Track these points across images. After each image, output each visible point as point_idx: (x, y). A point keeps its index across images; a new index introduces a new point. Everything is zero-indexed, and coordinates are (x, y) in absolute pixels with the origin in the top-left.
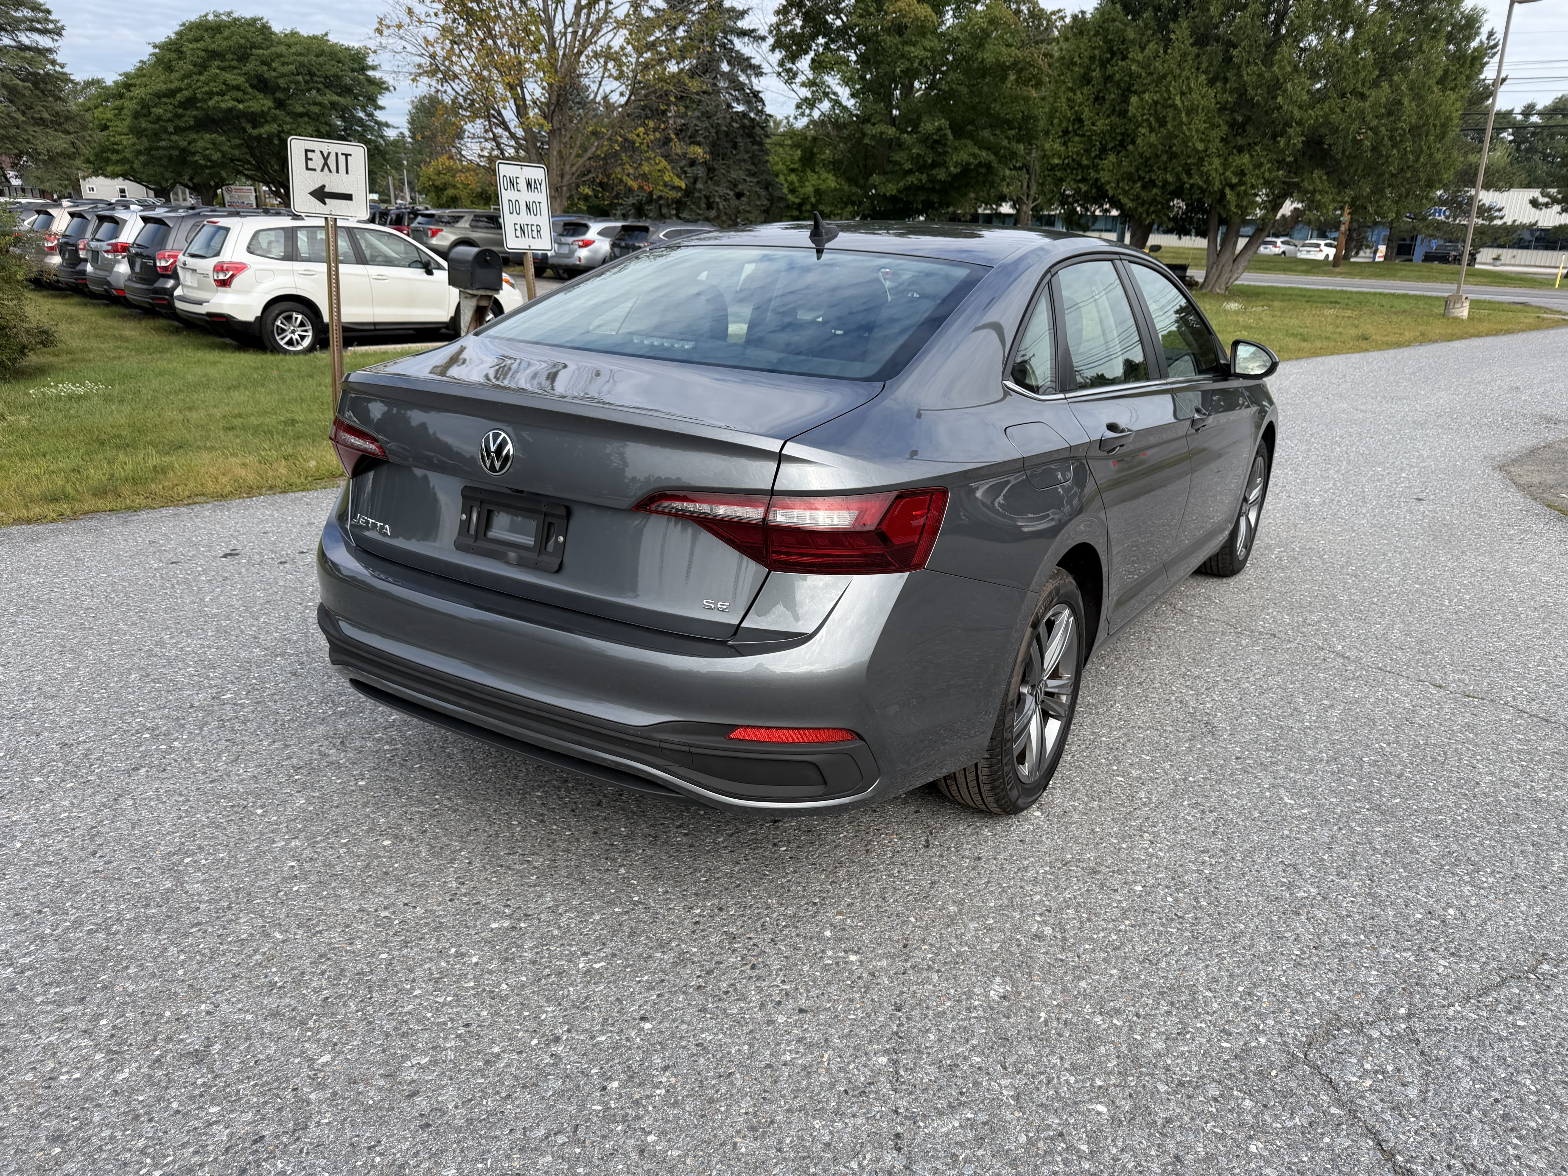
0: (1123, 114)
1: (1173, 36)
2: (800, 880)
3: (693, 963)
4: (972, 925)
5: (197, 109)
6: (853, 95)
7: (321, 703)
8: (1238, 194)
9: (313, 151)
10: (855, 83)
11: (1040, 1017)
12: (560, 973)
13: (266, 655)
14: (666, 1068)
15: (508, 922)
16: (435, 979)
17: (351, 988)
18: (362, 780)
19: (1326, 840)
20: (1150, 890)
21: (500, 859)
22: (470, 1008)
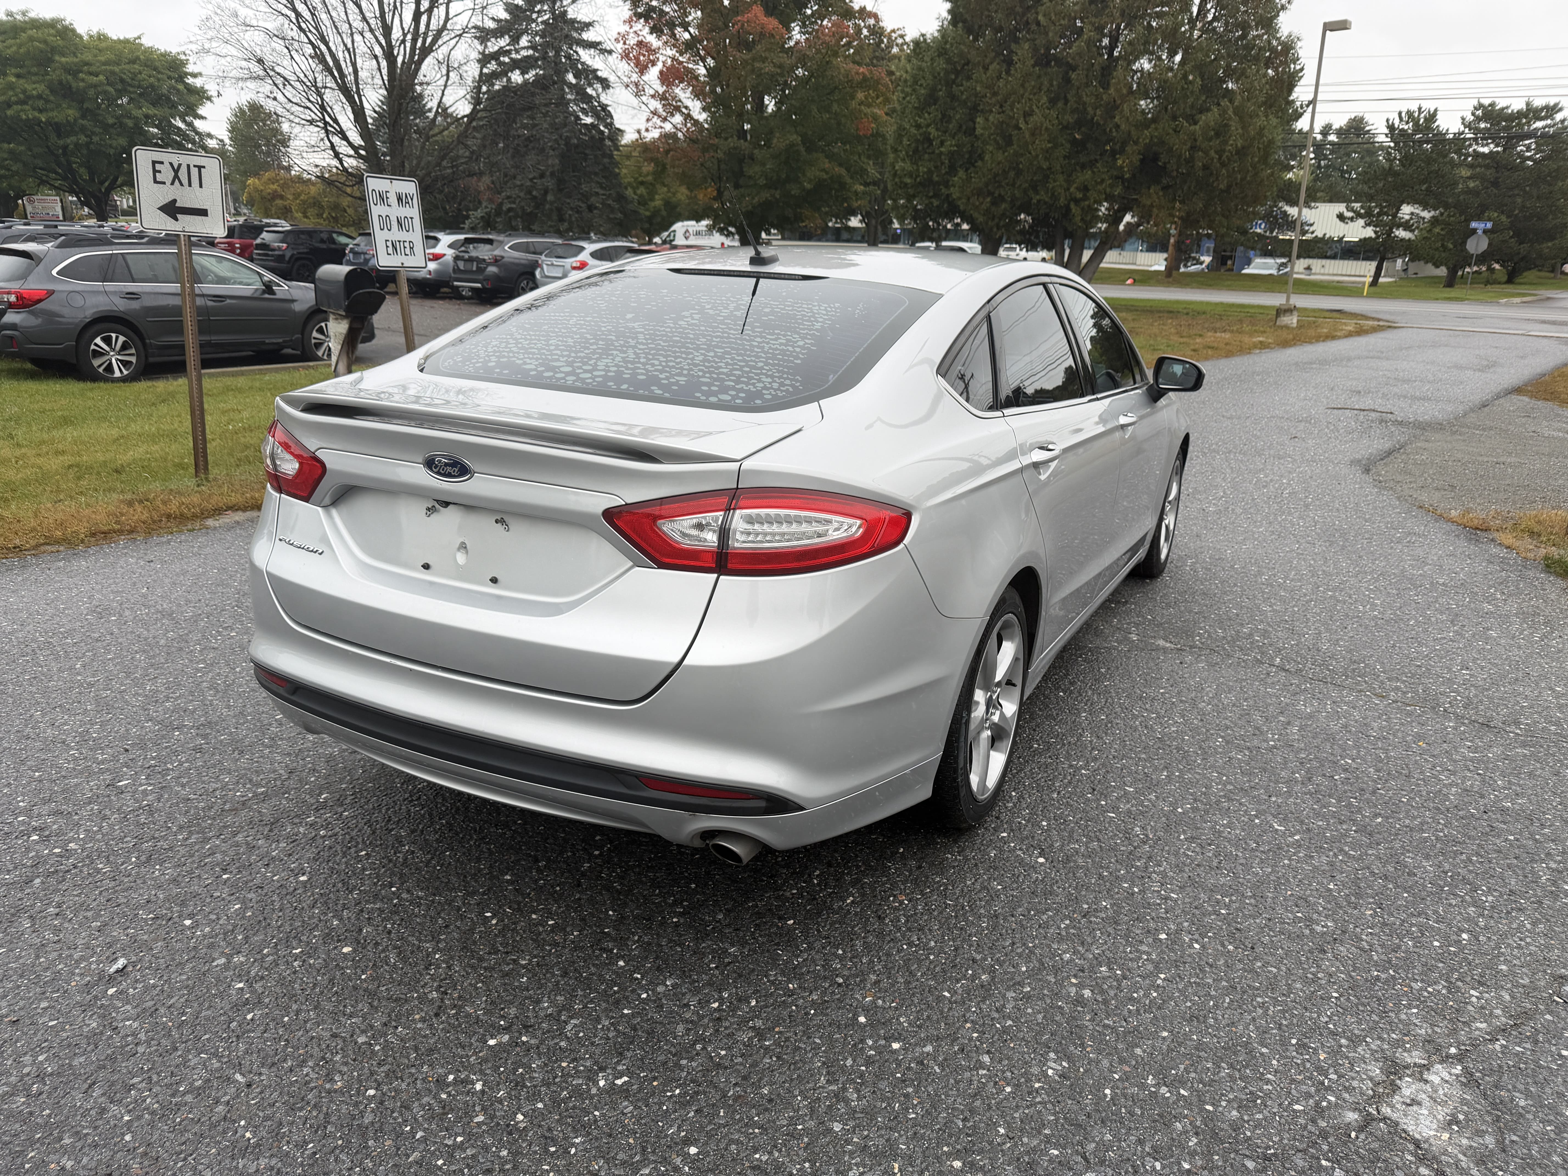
0: (971, 132)
1: (1014, 57)
2: (817, 958)
4: (1010, 995)
6: (704, 109)
7: (238, 784)
9: (162, 163)
11: (1106, 1095)
12: (580, 1095)
15: (507, 1037)
16: (438, 1116)
17: (341, 1138)
18: (303, 874)
19: (1326, 868)
20: (1175, 937)
21: (481, 959)
22: (486, 1148)
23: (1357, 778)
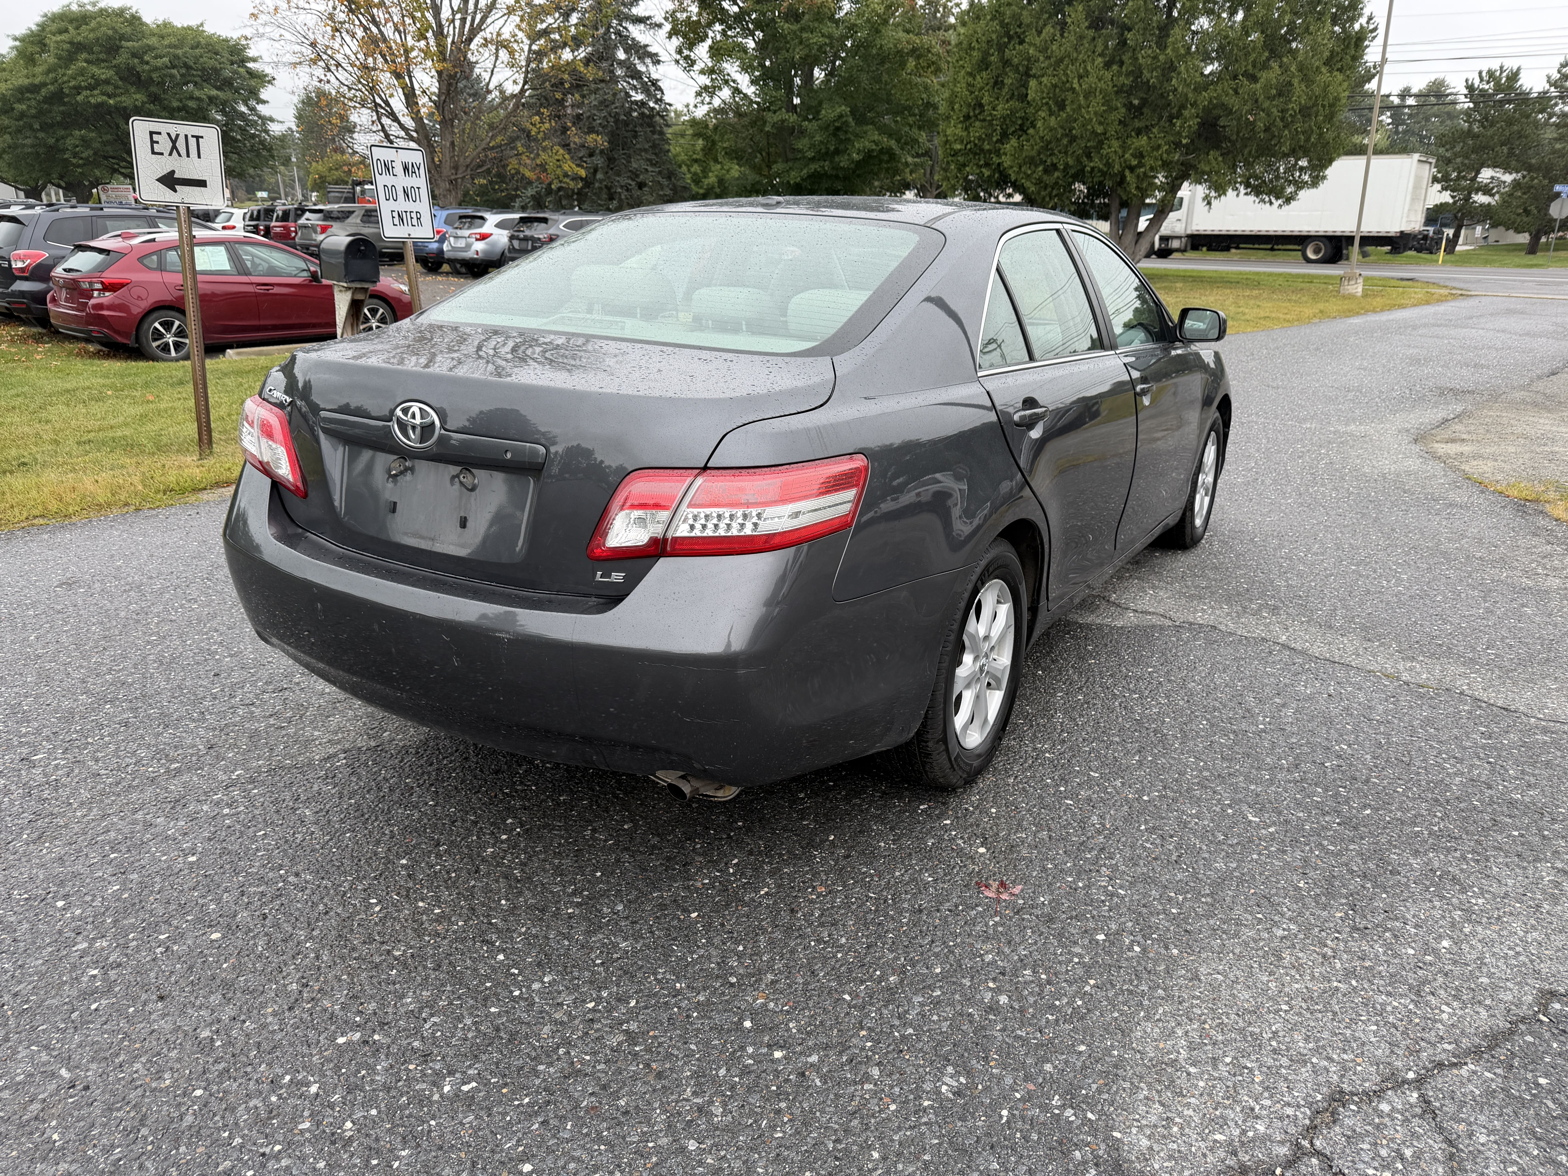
0: (1023, 97)
1: (1069, 20)
4: (916, 1000)
5: (64, 104)
6: (753, 82)
7: (153, 759)
8: (1138, 177)
9: (159, 133)
10: (754, 69)
11: (1001, 1117)
12: (420, 1102)
15: (358, 1035)
16: (260, 1122)
17: (152, 1142)
18: (193, 855)
19: (1299, 863)
20: (1114, 938)
21: (354, 949)
22: (303, 1159)
23: (1351, 765)
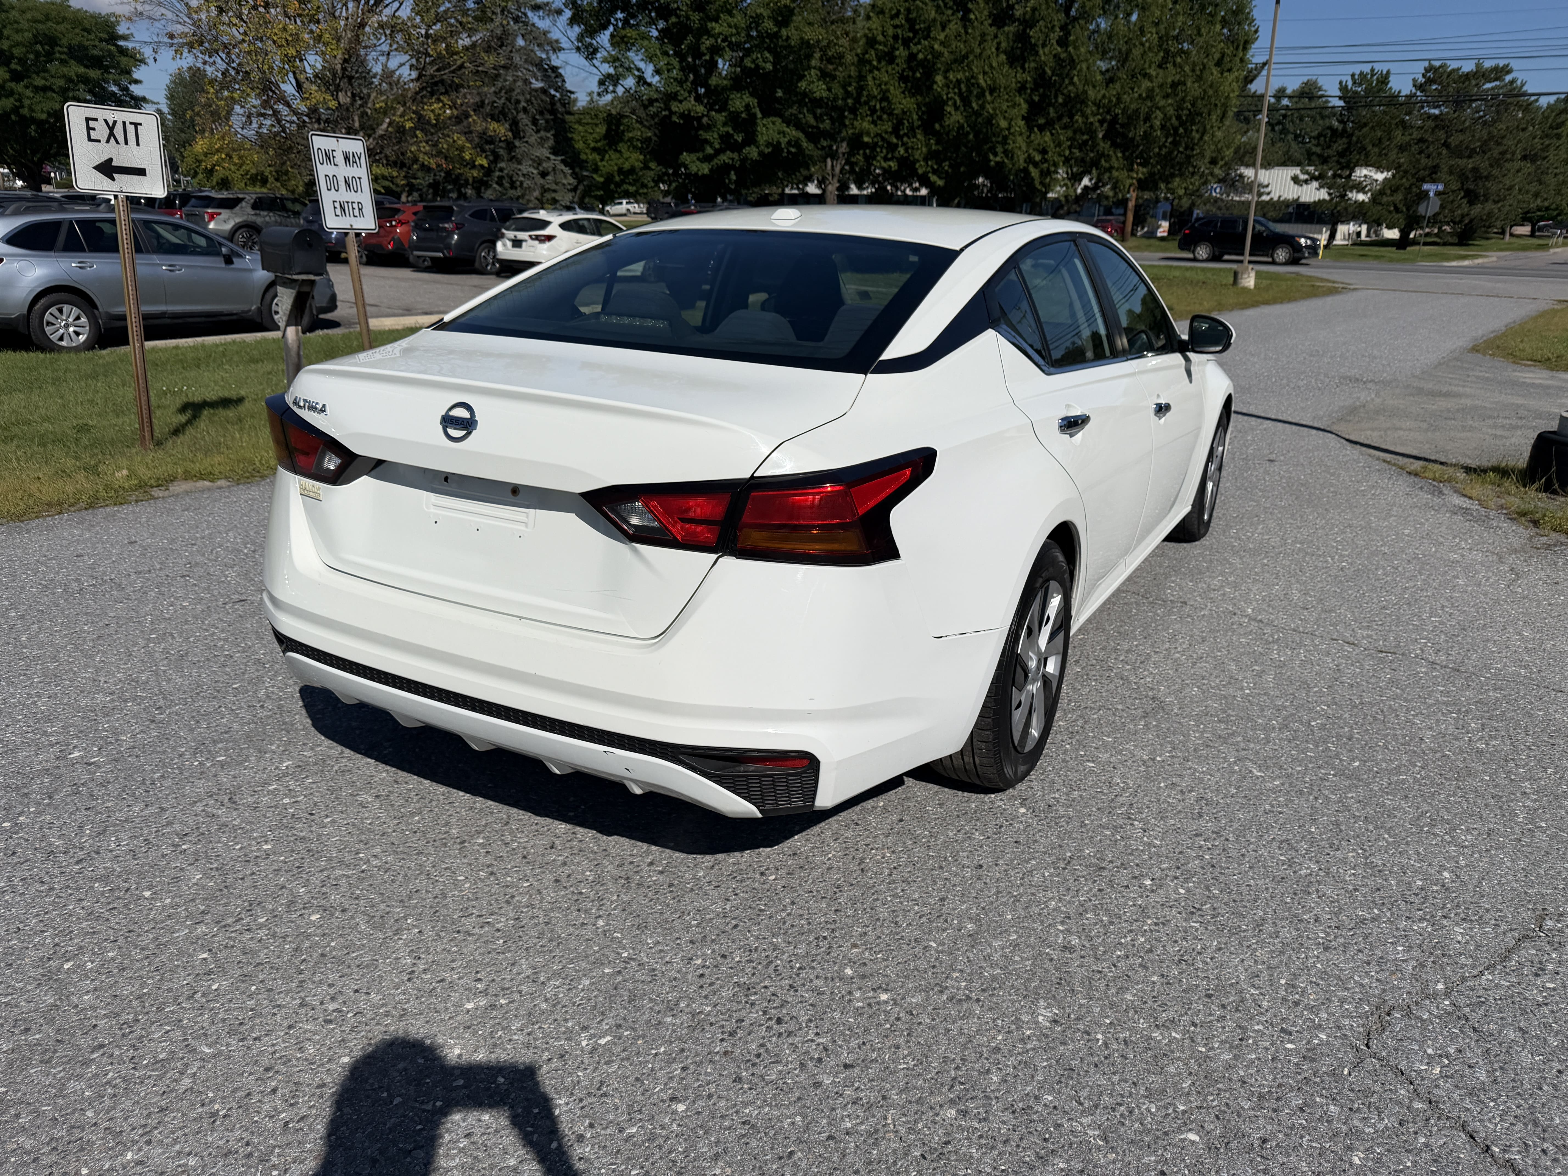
2: (801, 912)
3: (711, 1024)
4: (996, 944)
7: (195, 754)
9: (96, 120)
10: (658, 58)
11: (1098, 1040)
12: (562, 1056)
13: (113, 700)
14: (716, 1157)
15: (484, 1000)
19: (1307, 811)
20: (1160, 883)
23: (1334, 723)
